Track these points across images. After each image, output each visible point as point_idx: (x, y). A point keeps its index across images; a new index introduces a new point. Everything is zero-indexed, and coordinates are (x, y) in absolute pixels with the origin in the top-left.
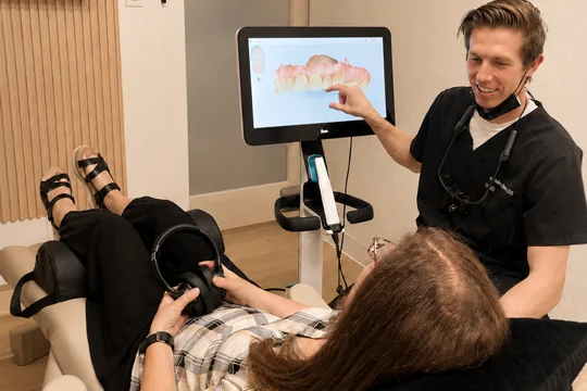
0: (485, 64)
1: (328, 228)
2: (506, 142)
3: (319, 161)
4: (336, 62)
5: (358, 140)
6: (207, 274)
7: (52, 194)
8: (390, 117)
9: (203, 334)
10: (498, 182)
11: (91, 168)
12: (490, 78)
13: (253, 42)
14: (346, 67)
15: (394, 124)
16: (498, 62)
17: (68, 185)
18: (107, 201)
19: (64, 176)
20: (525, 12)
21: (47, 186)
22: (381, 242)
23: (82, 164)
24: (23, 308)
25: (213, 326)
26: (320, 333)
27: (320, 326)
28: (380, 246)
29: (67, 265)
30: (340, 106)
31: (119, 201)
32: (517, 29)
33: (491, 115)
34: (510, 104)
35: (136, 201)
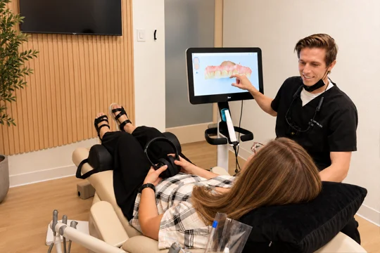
0: (308, 65)
1: (231, 143)
2: (319, 102)
3: (227, 112)
4: (235, 64)
5: (246, 102)
6: (171, 159)
7: (99, 125)
8: (261, 90)
9: (170, 185)
10: (315, 122)
11: (118, 113)
12: (309, 72)
13: (194, 55)
14: (239, 67)
15: (263, 93)
16: (314, 64)
17: (107, 121)
18: (125, 128)
19: (105, 116)
20: (327, 40)
21: (97, 121)
22: (258, 145)
23: (114, 111)
24: (82, 174)
25: (174, 182)
26: (227, 186)
27: (227, 182)
28: (257, 147)
29: (104, 155)
30: (236, 85)
31: (130, 128)
32: (323, 48)
33: (311, 89)
34: (320, 84)
35: (138, 128)
